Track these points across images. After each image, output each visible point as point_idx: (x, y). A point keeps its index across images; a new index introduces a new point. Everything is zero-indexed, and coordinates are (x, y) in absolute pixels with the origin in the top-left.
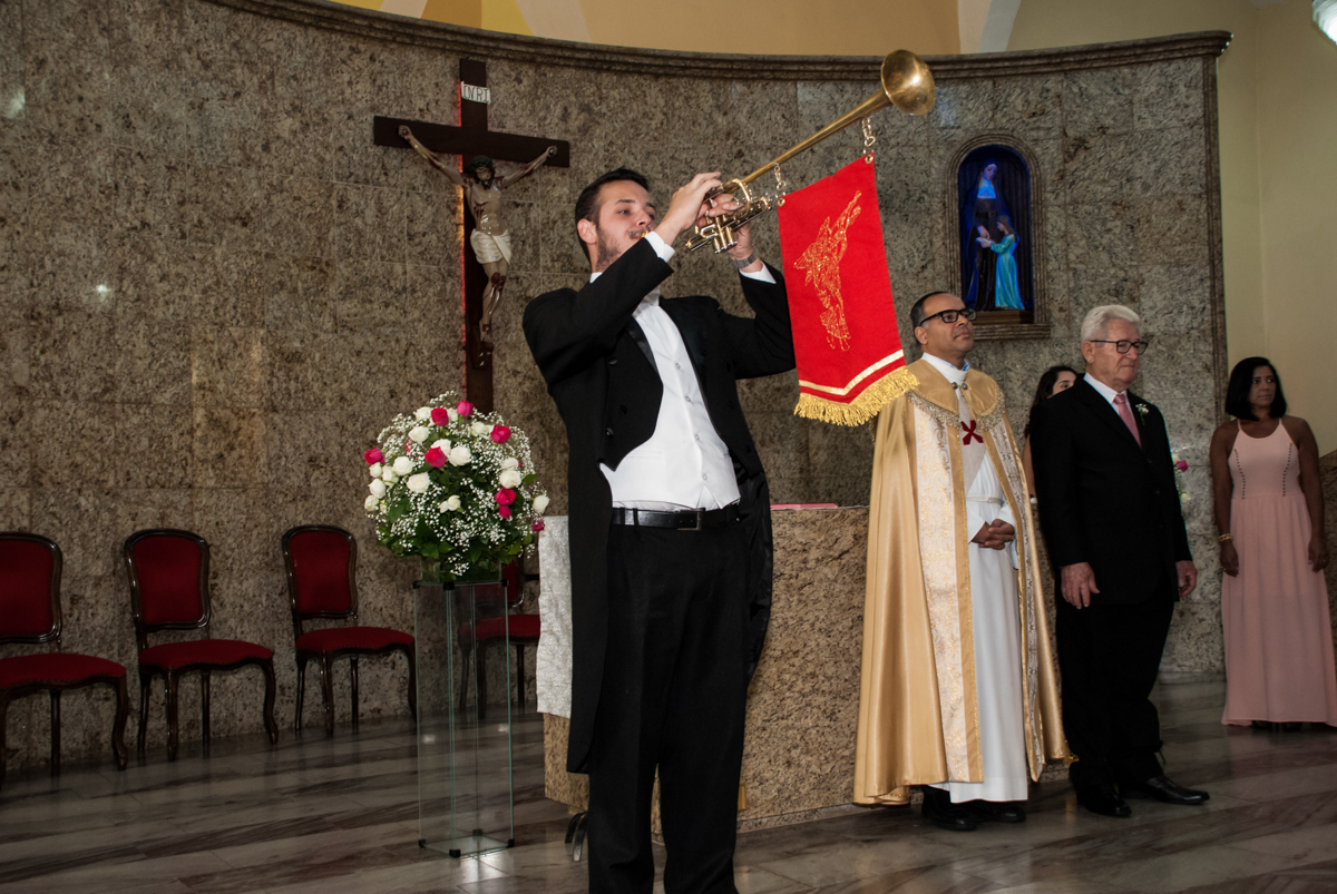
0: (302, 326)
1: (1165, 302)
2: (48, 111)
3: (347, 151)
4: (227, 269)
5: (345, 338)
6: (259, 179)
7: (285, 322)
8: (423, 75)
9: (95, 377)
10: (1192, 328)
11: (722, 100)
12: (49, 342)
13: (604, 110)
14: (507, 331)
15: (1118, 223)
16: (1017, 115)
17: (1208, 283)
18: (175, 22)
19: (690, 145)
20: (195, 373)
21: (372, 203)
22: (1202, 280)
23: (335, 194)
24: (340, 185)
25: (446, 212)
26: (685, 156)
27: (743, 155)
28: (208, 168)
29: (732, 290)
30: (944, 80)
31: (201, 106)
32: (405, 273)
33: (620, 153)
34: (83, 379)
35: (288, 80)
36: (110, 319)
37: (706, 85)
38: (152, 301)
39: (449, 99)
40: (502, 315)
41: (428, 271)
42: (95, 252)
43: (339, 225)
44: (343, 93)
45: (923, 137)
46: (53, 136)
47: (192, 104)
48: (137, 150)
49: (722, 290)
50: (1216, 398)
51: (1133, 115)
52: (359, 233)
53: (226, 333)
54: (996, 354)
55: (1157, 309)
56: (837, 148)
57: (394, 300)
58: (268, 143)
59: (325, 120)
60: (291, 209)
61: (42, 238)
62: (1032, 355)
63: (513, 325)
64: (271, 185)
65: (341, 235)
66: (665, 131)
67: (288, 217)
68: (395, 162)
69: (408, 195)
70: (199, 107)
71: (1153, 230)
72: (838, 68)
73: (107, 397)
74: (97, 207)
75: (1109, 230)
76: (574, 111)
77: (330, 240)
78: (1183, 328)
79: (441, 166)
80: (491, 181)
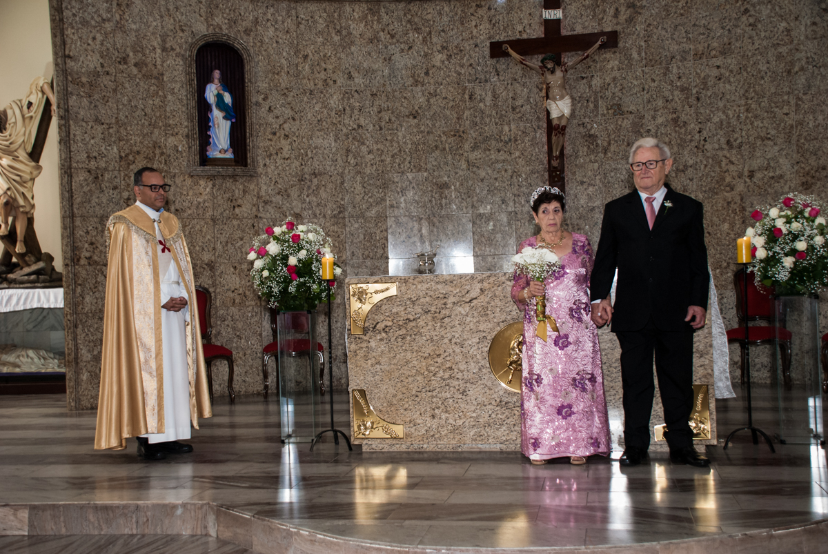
0: (448, 168)
2: (309, 79)
3: (474, 66)
4: (405, 143)
5: (474, 173)
6: (423, 92)
7: (439, 167)
8: (521, 10)
9: (334, 206)
12: (310, 191)
14: (577, 157)
18: (376, 18)
19: (708, 14)
20: (388, 199)
21: (490, 93)
23: (467, 92)
24: (470, 86)
25: (535, 90)
26: (703, 22)
27: (749, 11)
28: (394, 91)
29: (737, 111)
31: (390, 59)
32: (510, 131)
33: (655, 30)
34: (328, 207)
35: (439, 33)
36: (342, 177)
38: (364, 165)
39: (538, 21)
40: (573, 148)
41: (525, 127)
42: (333, 144)
43: (470, 109)
44: (472, 32)
46: (311, 91)
47: (385, 59)
48: (355, 89)
49: (729, 112)
52: (482, 112)
53: (405, 177)
57: (503, 148)
58: (428, 70)
59: (461, 51)
60: (441, 105)
61: (306, 141)
63: (581, 153)
64: (429, 93)
65: (471, 114)
66: (689, 8)
67: (440, 109)
68: (504, 67)
69: (512, 84)
70: (388, 60)
73: (341, 215)
74: (334, 121)
76: (623, 9)
77: (465, 118)
79: (528, 63)
80: (554, 68)
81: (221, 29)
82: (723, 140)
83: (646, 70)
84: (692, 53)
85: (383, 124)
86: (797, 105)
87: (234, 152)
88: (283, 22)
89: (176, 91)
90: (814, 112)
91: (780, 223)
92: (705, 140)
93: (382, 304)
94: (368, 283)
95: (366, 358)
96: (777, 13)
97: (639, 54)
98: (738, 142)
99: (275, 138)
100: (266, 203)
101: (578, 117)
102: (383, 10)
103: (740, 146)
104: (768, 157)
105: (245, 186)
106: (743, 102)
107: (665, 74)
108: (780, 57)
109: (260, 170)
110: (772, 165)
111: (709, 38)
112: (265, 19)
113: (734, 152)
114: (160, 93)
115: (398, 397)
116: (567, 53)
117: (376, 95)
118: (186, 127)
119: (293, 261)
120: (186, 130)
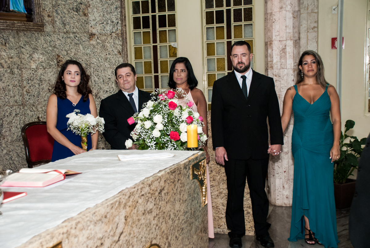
1: (100, 18)
10: (113, 32)
54: (14, 38)
55: (96, 21)
62: (35, 40)
78: (108, 32)
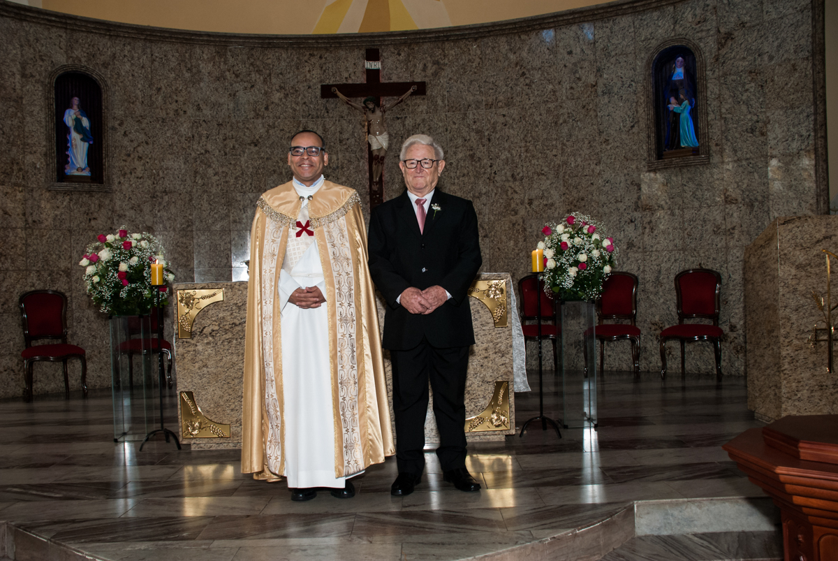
1: (784, 134)
2: (161, 109)
3: (308, 104)
4: (247, 167)
6: (263, 124)
8: (347, 60)
9: (183, 220)
10: (801, 150)
11: (513, 45)
12: (162, 207)
13: (446, 61)
14: (393, 184)
15: (753, 84)
16: (688, 25)
17: (813, 118)
18: (223, 59)
19: (495, 73)
20: (231, 215)
21: (320, 128)
22: (808, 116)
23: (301, 125)
24: (303, 120)
25: (359, 126)
26: (492, 79)
27: (525, 74)
28: (238, 122)
29: (519, 151)
30: (644, 11)
31: (234, 95)
32: (338, 159)
33: (455, 84)
34: (178, 221)
35: (278, 75)
36: (190, 195)
37: (504, 39)
38: (210, 185)
39: (361, 70)
41: (350, 157)
42: (183, 166)
44: (306, 76)
45: (632, 48)
46: (163, 119)
47: (230, 95)
48: (203, 119)
49: (513, 151)
50: (817, 195)
51: (763, 11)
53: (247, 196)
54: (677, 176)
55: (778, 139)
56: (579, 62)
57: (332, 173)
58: (267, 106)
59: (297, 91)
61: (158, 163)
62: (699, 175)
63: (396, 180)
64: (269, 125)
66: (480, 68)
68: (333, 106)
69: (339, 121)
70: (233, 95)
71: (775, 86)
72: (576, 16)
73: (189, 229)
74: (184, 146)
75: (747, 90)
76: (430, 65)
78: (795, 150)
79: (353, 104)
80: (374, 108)
81: (80, 61)
82: (509, 174)
83: (449, 114)
84: (484, 103)
85: (228, 150)
86: (562, 149)
87: (91, 171)
88: (139, 59)
89: (35, 113)
90: (574, 155)
91: (565, 238)
92: (495, 173)
93: (209, 310)
94: (195, 289)
95: (193, 361)
96: (545, 78)
97: (443, 101)
98: (520, 175)
99: (129, 159)
100: (120, 216)
101: (394, 150)
102: (229, 53)
103: (522, 179)
104: (543, 189)
105: (100, 201)
106: (523, 144)
107: (463, 119)
108: (549, 111)
109: (115, 187)
110: (546, 195)
111: (497, 93)
112: (122, 55)
113: (517, 183)
114: (19, 114)
115: (225, 398)
116: (385, 98)
117: (222, 125)
118: (44, 146)
119: (123, 267)
120: (44, 149)
